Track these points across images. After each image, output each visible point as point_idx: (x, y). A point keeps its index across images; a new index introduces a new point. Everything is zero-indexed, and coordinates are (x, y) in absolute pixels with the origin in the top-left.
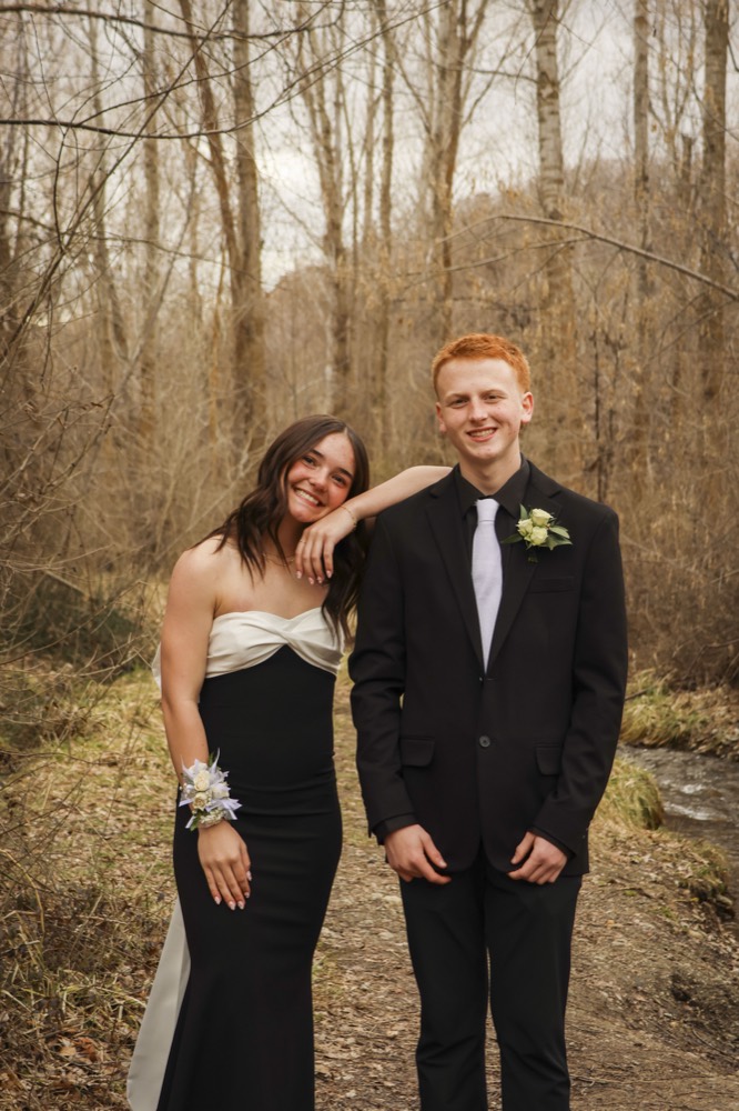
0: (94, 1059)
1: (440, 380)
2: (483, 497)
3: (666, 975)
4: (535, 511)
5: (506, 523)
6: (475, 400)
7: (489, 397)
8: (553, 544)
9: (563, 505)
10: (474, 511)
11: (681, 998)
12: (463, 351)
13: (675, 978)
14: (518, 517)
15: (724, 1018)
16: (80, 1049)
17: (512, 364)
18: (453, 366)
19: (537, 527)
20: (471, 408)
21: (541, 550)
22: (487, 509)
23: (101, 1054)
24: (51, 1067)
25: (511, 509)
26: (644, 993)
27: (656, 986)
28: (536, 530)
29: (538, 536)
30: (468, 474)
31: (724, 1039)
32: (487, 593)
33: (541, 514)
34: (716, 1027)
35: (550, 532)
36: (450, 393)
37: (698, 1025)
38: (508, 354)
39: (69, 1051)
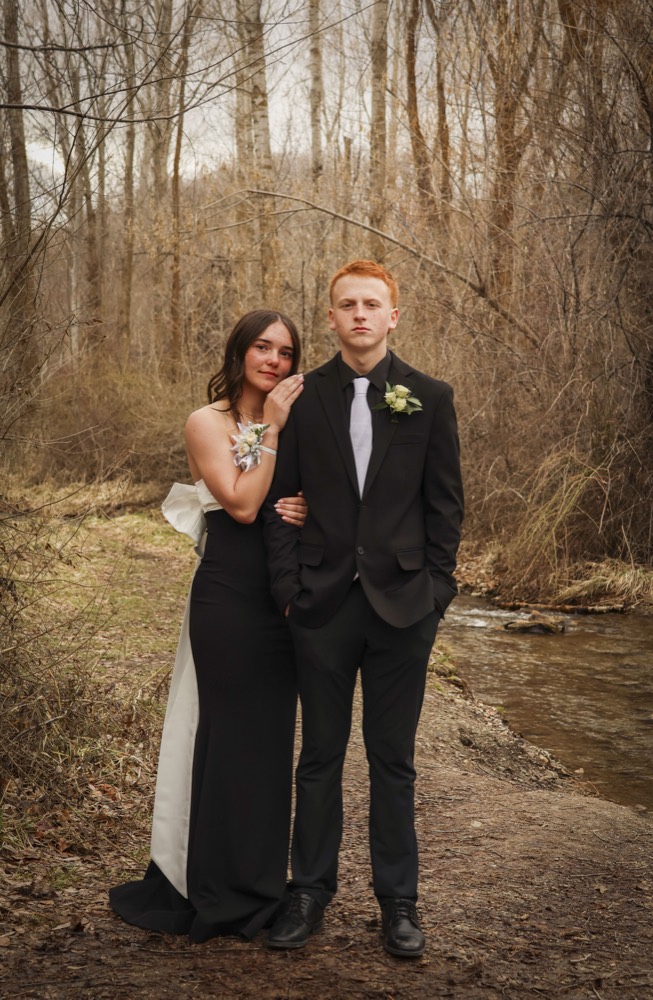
0: (114, 798)
1: (336, 289)
2: (358, 377)
3: (455, 729)
4: (398, 386)
5: (375, 395)
6: (360, 305)
7: (370, 304)
8: (410, 411)
9: (417, 382)
10: (352, 387)
11: (467, 743)
12: (355, 270)
13: (461, 730)
14: (384, 391)
15: (496, 756)
16: (104, 792)
17: (388, 284)
18: (347, 279)
19: (398, 397)
20: (357, 310)
21: (402, 415)
22: (362, 385)
23: (119, 795)
24: (86, 805)
25: (378, 385)
26: (444, 741)
27: (450, 736)
28: (399, 400)
29: (400, 405)
30: (347, 359)
31: (498, 769)
32: (361, 445)
33: (402, 389)
34: (491, 761)
35: (408, 402)
36: (342, 298)
37: (481, 761)
38: (386, 277)
39: (96, 793)
